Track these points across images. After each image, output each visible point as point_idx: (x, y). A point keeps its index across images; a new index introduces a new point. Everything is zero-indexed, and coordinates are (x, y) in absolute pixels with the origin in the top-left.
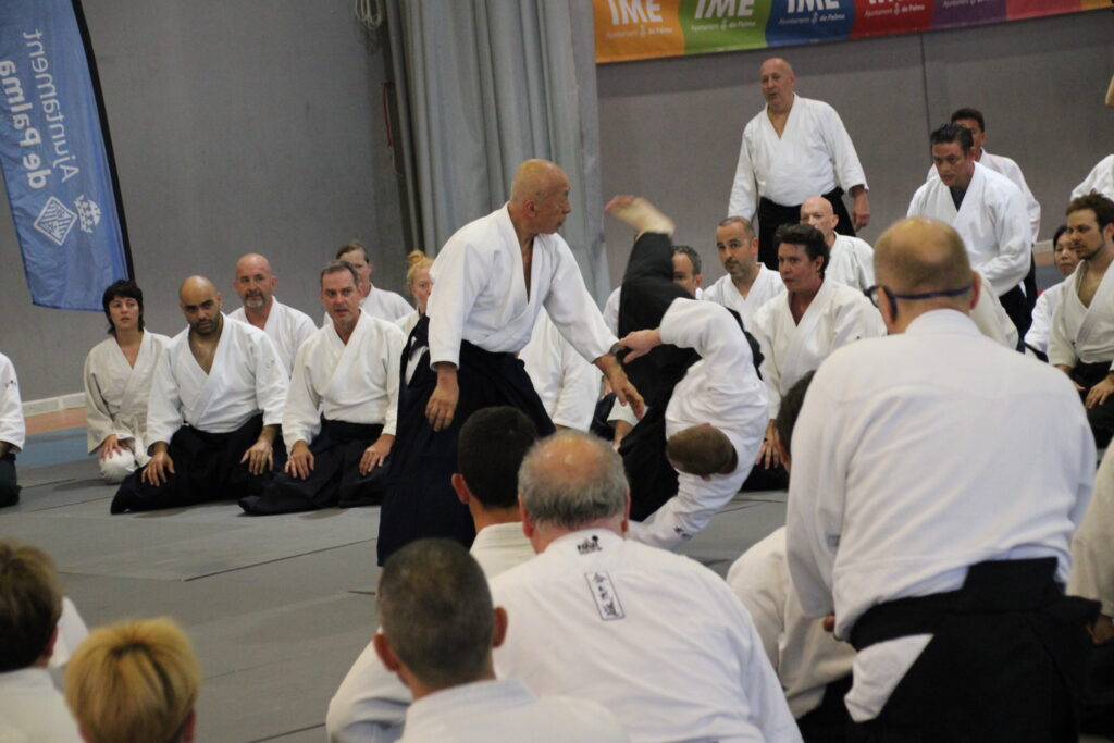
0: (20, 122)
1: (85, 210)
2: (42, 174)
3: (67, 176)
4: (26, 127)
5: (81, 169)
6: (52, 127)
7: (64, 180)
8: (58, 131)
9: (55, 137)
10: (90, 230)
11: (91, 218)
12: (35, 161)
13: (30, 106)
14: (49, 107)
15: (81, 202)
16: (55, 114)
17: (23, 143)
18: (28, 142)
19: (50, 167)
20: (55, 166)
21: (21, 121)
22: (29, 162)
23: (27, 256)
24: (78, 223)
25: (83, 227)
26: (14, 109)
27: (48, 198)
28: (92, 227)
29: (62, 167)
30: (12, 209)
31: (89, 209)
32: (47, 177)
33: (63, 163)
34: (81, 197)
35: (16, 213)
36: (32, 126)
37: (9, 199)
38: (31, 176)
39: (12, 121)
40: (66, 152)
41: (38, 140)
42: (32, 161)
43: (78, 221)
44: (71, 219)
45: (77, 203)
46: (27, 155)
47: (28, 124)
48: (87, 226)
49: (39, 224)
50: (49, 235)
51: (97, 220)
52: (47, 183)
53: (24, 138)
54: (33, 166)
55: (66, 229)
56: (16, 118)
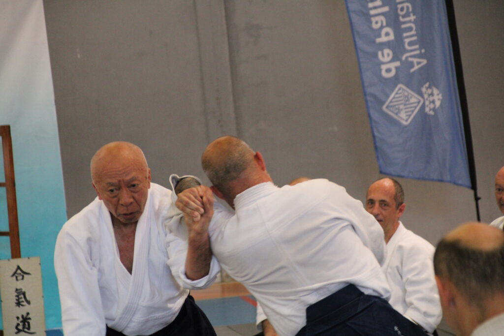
0: (377, 23)
1: (429, 95)
2: (393, 66)
3: (416, 67)
4: (382, 27)
5: (428, 61)
6: (403, 26)
7: (412, 70)
8: (410, 29)
9: (405, 35)
10: (432, 113)
11: (433, 102)
12: (388, 55)
13: (386, 9)
14: (402, 9)
15: (427, 88)
16: (407, 15)
17: (378, 40)
18: (383, 39)
19: (399, 59)
20: (404, 58)
21: (378, 21)
22: (383, 55)
23: (376, 134)
24: (423, 106)
25: (427, 110)
26: (372, 12)
27: (396, 85)
28: (434, 110)
29: (410, 59)
30: (365, 94)
31: (432, 94)
32: (397, 68)
33: (411, 56)
34: (427, 85)
35: (369, 98)
36: (388, 25)
37: (363, 87)
38: (384, 67)
39: (371, 22)
40: (417, 46)
41: (392, 37)
42: (386, 55)
43: (424, 104)
44: (419, 102)
45: (424, 90)
46: (382, 50)
47: (384, 24)
48: (430, 110)
49: (387, 107)
50: (395, 117)
51: (438, 104)
52: (397, 73)
53: (380, 36)
54: (386, 59)
55: (413, 111)
56: (374, 20)
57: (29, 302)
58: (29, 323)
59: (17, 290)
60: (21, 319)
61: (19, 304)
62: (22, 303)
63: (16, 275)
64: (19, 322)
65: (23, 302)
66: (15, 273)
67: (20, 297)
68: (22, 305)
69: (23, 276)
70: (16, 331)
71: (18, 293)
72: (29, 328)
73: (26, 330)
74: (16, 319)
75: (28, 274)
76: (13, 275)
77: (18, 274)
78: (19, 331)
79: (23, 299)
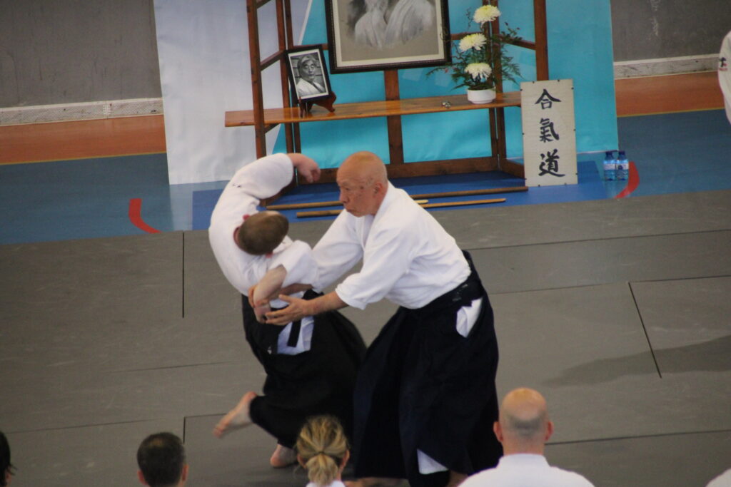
57: (557, 137)
58: (556, 162)
59: (542, 120)
60: (546, 157)
61: (544, 138)
62: (548, 138)
63: (542, 101)
64: (544, 161)
65: (549, 135)
66: (541, 99)
67: (546, 129)
68: (549, 140)
69: (551, 103)
70: (540, 172)
71: (544, 124)
72: (556, 169)
73: (552, 171)
74: (541, 157)
75: (558, 101)
76: (538, 102)
77: (544, 100)
78: (544, 172)
79: (550, 133)
